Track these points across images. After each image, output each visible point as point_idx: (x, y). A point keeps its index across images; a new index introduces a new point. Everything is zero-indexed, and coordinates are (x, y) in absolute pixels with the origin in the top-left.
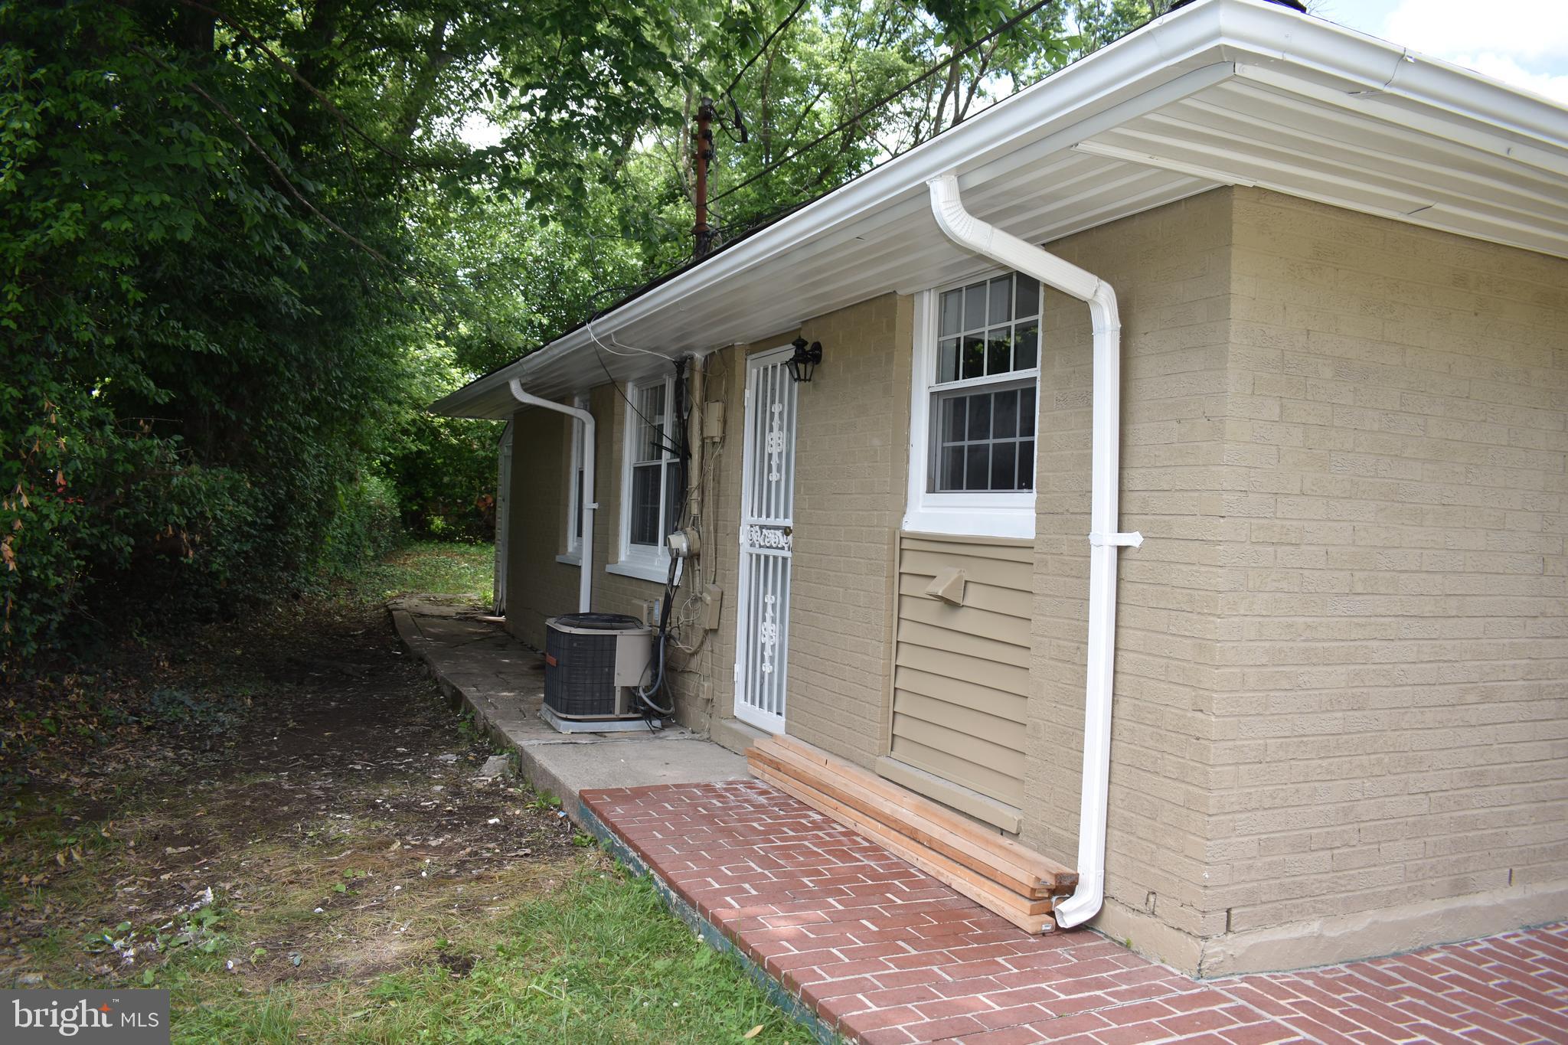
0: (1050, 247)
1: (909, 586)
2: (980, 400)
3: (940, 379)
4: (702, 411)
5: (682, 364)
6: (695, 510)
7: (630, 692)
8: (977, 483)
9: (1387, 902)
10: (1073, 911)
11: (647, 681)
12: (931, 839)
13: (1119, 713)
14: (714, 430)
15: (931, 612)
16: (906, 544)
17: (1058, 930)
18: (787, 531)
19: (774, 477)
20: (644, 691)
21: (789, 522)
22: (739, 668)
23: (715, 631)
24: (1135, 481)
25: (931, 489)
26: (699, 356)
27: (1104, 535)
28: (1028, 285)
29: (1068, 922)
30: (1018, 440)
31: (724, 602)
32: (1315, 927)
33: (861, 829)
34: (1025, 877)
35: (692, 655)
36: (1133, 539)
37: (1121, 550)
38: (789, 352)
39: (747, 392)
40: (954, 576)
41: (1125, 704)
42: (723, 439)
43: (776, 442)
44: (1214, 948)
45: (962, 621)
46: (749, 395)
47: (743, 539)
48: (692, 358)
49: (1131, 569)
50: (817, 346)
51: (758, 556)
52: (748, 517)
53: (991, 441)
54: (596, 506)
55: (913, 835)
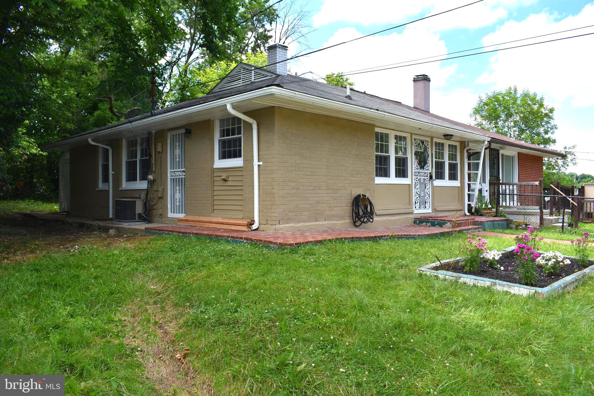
0: (245, 113)
1: (216, 179)
2: (230, 141)
3: (220, 137)
4: (155, 145)
6: (154, 169)
7: (140, 215)
8: (230, 157)
9: (304, 222)
10: (254, 227)
11: (143, 212)
13: (260, 193)
14: (159, 149)
15: (222, 183)
16: (214, 170)
17: (252, 230)
18: (184, 171)
19: (177, 160)
20: (144, 214)
21: (184, 170)
22: (169, 206)
23: (162, 198)
24: (261, 153)
25: (219, 159)
26: (153, 132)
27: (256, 163)
28: (239, 120)
30: (238, 148)
31: (165, 190)
32: (293, 225)
33: (210, 226)
35: (155, 205)
36: (261, 163)
37: (259, 165)
38: (183, 131)
39: (168, 141)
40: (226, 175)
41: (261, 191)
42: (162, 152)
43: (177, 152)
44: (277, 226)
45: (228, 184)
47: (169, 175)
49: (261, 168)
50: (190, 130)
51: (174, 179)
52: (169, 170)
53: (232, 149)
54: (113, 173)
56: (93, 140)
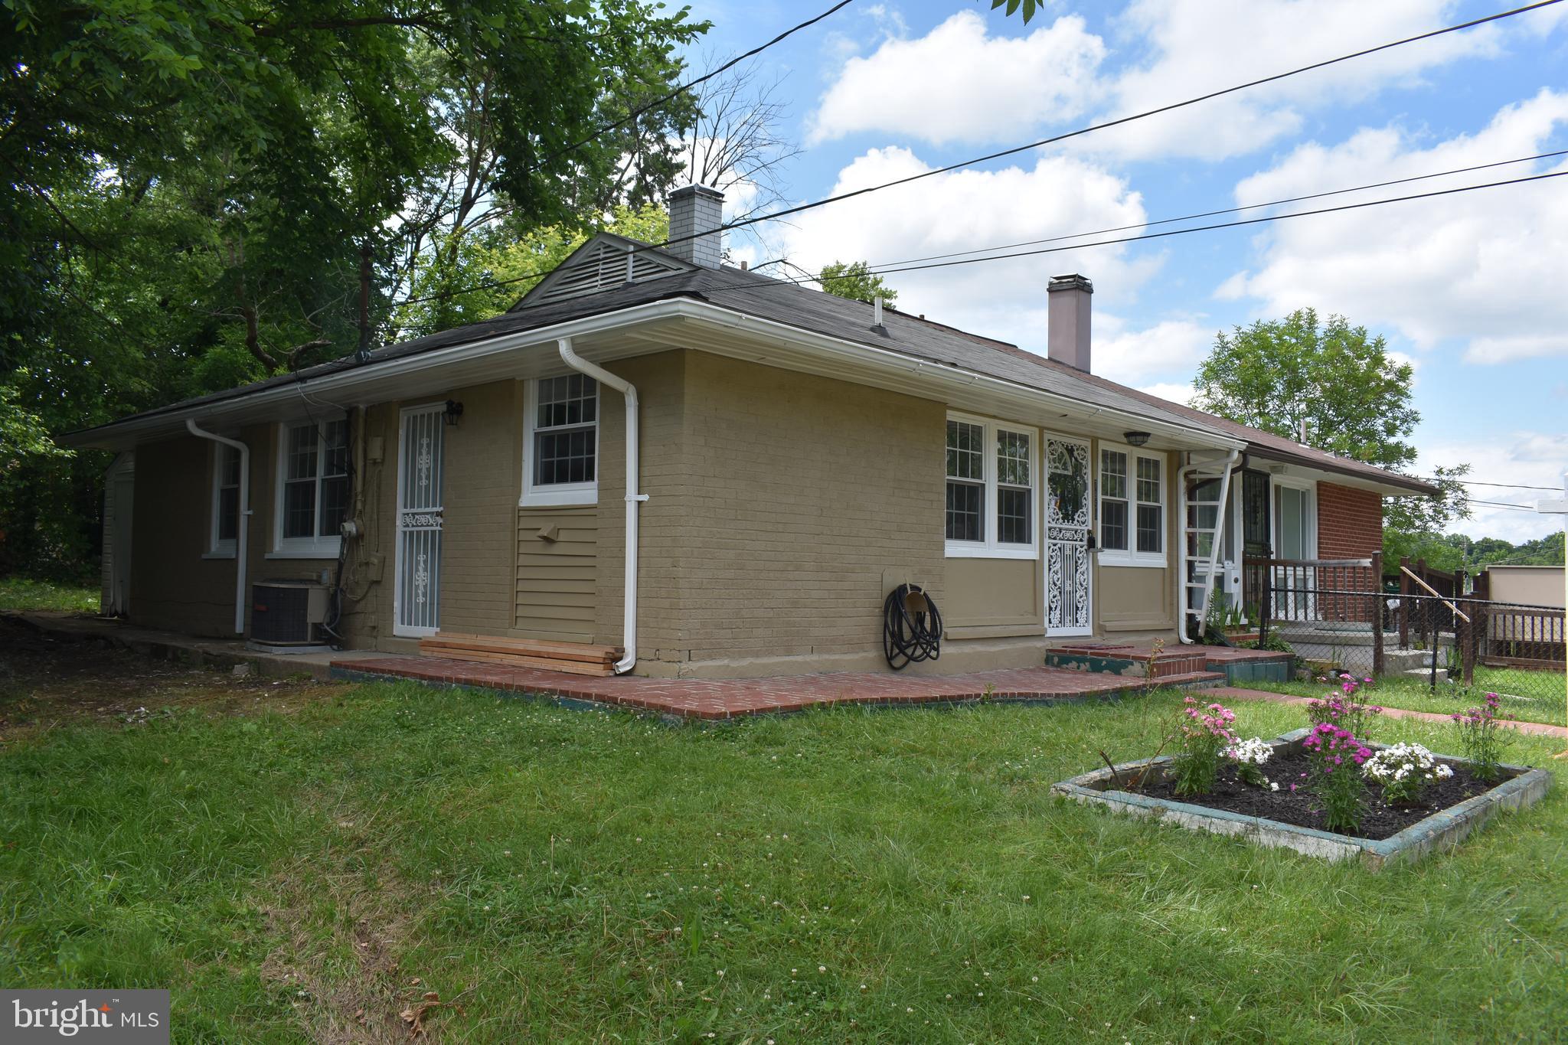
0: (605, 366)
1: (523, 535)
2: (563, 437)
3: (540, 426)
4: (365, 442)
5: (351, 411)
6: (359, 506)
7: (317, 627)
8: (562, 479)
9: (757, 655)
10: (624, 666)
11: (327, 620)
12: (548, 653)
13: (641, 575)
14: (376, 453)
15: (539, 547)
16: (521, 513)
17: (616, 675)
18: (439, 514)
19: (424, 482)
20: (328, 625)
21: (440, 509)
22: (397, 604)
23: (378, 582)
24: (646, 472)
25: (535, 483)
26: (362, 406)
27: (632, 496)
28: (591, 382)
29: (622, 670)
30: (585, 456)
31: (386, 563)
32: (726, 662)
33: (505, 662)
34: (599, 653)
35: (358, 601)
36: (645, 498)
37: (639, 503)
38: (442, 407)
39: (400, 432)
40: (552, 526)
41: (643, 572)
42: (383, 460)
43: (424, 461)
44: (683, 666)
45: (556, 549)
46: (402, 433)
47: (399, 522)
48: (357, 408)
49: (644, 511)
50: (460, 405)
51: (411, 533)
52: (400, 510)
53: (570, 458)
54: (250, 512)
55: (539, 655)
56: (199, 425)
